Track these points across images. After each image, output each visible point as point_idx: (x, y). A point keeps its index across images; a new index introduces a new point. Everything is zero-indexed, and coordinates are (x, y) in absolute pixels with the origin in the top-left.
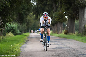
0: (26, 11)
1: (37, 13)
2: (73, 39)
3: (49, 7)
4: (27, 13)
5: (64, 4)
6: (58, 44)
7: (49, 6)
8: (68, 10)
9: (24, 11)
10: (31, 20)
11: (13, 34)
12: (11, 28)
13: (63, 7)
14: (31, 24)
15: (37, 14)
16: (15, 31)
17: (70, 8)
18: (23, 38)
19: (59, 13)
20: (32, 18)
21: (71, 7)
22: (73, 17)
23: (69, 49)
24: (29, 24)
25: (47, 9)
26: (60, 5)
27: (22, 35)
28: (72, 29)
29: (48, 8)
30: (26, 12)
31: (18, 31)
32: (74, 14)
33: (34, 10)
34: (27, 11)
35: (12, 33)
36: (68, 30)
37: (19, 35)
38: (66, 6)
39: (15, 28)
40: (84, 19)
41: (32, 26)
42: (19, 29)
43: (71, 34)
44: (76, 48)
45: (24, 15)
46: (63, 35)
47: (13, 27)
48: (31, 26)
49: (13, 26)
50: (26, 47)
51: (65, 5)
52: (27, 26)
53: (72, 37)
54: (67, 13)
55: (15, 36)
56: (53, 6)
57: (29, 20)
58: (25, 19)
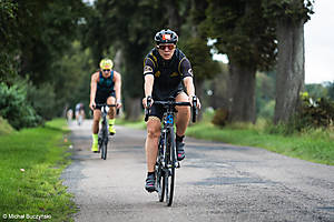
0: (58, 32)
1: (97, 43)
2: (254, 145)
3: (148, 18)
4: (62, 42)
5: (214, 9)
6: (209, 167)
7: (146, 15)
8: (230, 30)
9: (49, 34)
10: (72, 67)
11: (9, 122)
12: (4, 101)
13: (209, 17)
14: (72, 84)
15: (100, 45)
16: (17, 112)
17: (237, 24)
18: (50, 138)
19: (188, 42)
20: (75, 60)
21: (243, 20)
22: (248, 57)
23: (263, 185)
24: (66, 84)
25: (139, 26)
26: (193, 9)
27: (44, 127)
28: (245, 108)
29: (144, 22)
30: (58, 36)
31: (31, 111)
32: (252, 46)
33: (87, 31)
34: (62, 33)
35: (6, 121)
36: (230, 109)
37: (33, 126)
38: (223, 14)
39: (17, 102)
40: (296, 69)
41: (76, 92)
42: (32, 104)
43: (241, 124)
44: (289, 180)
45: (50, 48)
46: (209, 129)
47: (10, 98)
48: (72, 92)
49: (8, 92)
50: (83, 177)
51: (219, 10)
52: (56, 91)
53: (251, 137)
54: (225, 43)
55: (17, 133)
56: (166, 16)
57: (65, 70)
58: (53, 65)
